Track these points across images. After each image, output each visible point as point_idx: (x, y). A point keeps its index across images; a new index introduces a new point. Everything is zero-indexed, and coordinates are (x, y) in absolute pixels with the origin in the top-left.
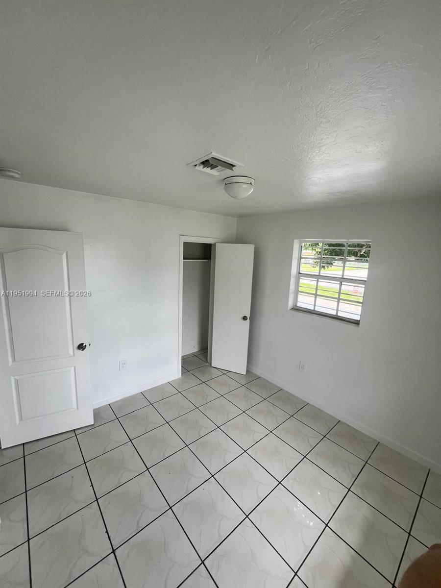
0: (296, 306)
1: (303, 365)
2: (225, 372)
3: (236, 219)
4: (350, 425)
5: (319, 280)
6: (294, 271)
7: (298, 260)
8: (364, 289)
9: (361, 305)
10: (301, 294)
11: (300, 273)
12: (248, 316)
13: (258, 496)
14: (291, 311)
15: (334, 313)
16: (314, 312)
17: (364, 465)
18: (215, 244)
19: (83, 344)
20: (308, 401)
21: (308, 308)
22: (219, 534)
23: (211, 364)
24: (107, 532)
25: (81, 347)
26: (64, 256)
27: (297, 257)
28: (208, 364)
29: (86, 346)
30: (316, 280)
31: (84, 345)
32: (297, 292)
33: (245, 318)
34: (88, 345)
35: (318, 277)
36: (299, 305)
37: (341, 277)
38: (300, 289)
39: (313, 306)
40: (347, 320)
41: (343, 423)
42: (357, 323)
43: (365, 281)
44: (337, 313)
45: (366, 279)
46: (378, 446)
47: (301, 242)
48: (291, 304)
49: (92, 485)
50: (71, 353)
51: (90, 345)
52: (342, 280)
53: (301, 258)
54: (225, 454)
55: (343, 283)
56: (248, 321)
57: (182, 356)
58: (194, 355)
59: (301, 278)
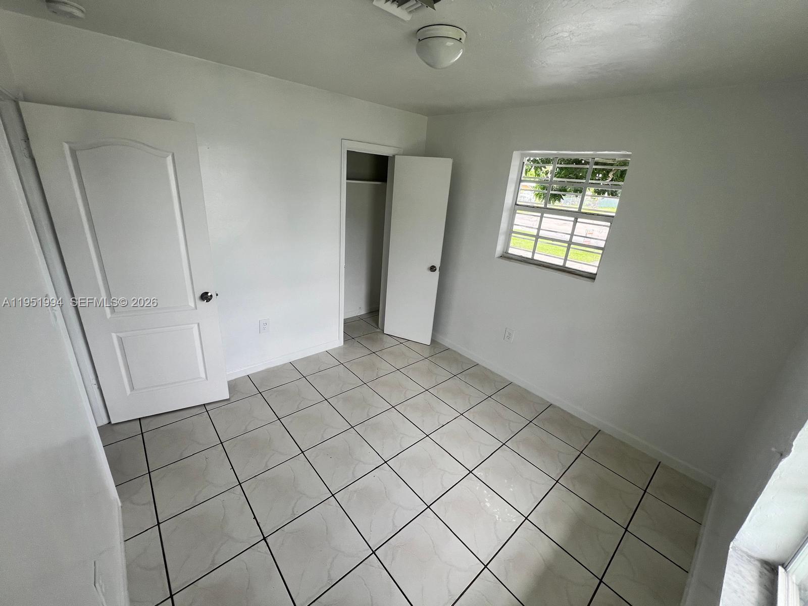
0: (507, 253)
1: (510, 334)
2: (402, 341)
3: (427, 118)
4: (565, 410)
5: (545, 215)
6: (509, 200)
7: (516, 183)
8: (608, 229)
9: (601, 252)
10: (514, 236)
11: (517, 205)
12: (438, 265)
13: (443, 485)
14: (499, 259)
15: (560, 263)
16: (532, 262)
17: (579, 456)
18: (394, 156)
19: (207, 293)
20: (511, 380)
21: (523, 256)
22: (394, 524)
23: (383, 331)
24: (255, 518)
25: (205, 297)
26: (170, 159)
27: (515, 180)
28: (378, 330)
29: (211, 296)
30: (540, 214)
31: (209, 294)
32: (510, 232)
33: (433, 269)
34: (214, 296)
35: (543, 210)
36: (511, 251)
37: (577, 210)
38: (515, 228)
39: (531, 254)
40: (578, 272)
41: (555, 407)
42: (591, 277)
43: (613, 217)
44: (565, 263)
45: (614, 214)
46: (598, 434)
47: (523, 156)
48: (499, 249)
49: (233, 468)
50: (192, 305)
51: (217, 295)
52: (578, 215)
53: (521, 181)
54: (401, 438)
55: (579, 220)
56: (437, 272)
57: (345, 320)
58: (360, 318)
59: (518, 211)
